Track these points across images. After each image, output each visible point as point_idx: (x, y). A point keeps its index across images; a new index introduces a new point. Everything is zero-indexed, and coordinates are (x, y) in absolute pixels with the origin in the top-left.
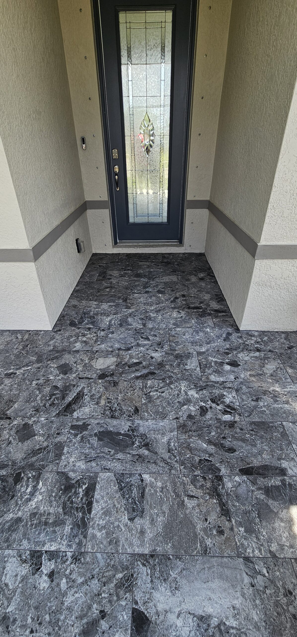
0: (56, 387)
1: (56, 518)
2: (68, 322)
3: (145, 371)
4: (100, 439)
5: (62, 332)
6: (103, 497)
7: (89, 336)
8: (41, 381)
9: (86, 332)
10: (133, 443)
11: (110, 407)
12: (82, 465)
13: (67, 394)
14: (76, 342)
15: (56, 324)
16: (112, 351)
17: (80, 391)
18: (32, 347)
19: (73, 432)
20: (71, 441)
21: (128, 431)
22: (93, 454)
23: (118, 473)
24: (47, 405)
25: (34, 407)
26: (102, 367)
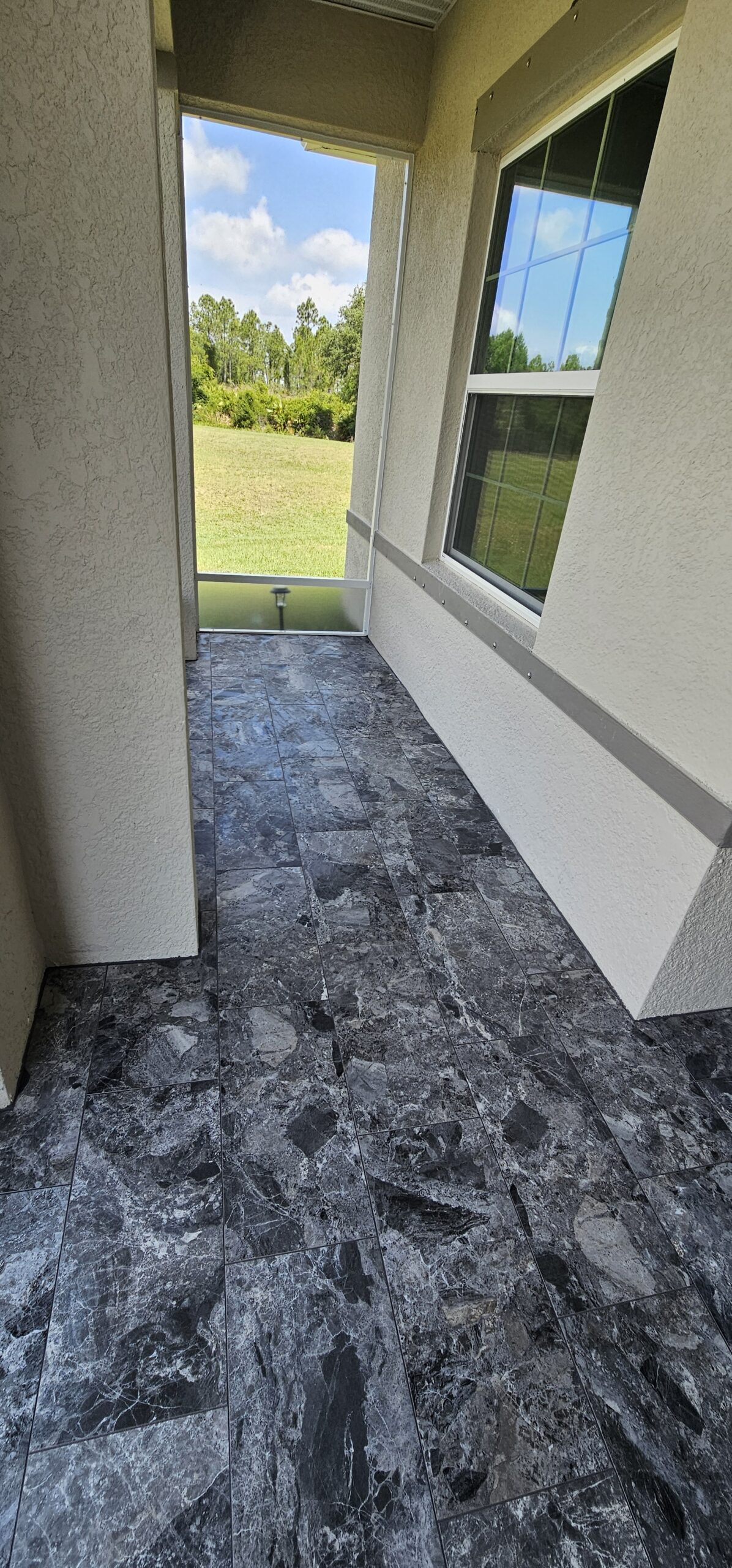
0: (455, 1133)
2: (699, 1048)
4: (328, 1361)
5: (648, 1050)
6: (157, 1458)
8: (459, 1086)
11: (447, 1354)
12: (246, 1331)
13: (445, 1179)
14: (637, 1110)
15: (665, 1018)
17: (469, 1212)
19: (337, 1257)
20: (309, 1263)
21: (380, 1476)
22: (281, 1358)
23: (228, 1491)
24: (397, 1141)
26: (587, 1249)
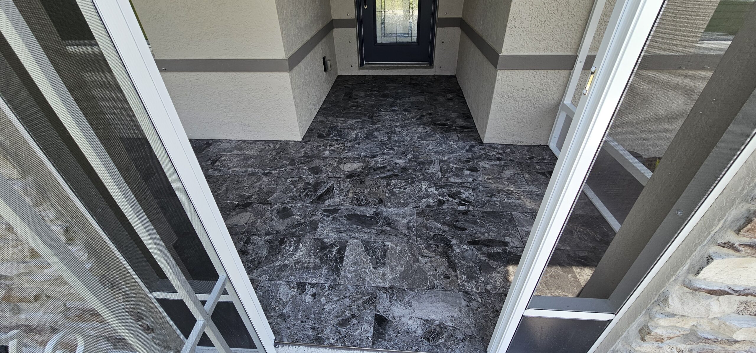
0: (309, 184)
1: (315, 265)
2: (317, 135)
3: (388, 174)
4: (348, 219)
5: (311, 142)
6: (352, 255)
7: (336, 146)
8: (295, 179)
9: (333, 143)
10: (377, 223)
11: (357, 198)
12: (334, 235)
13: (319, 189)
14: (325, 151)
15: (305, 136)
16: (358, 158)
17: (330, 187)
18: (284, 153)
19: (326, 214)
20: (324, 220)
21: (373, 214)
22: (343, 228)
23: (364, 241)
24: (302, 195)
25: (290, 197)
26: (349, 170)
